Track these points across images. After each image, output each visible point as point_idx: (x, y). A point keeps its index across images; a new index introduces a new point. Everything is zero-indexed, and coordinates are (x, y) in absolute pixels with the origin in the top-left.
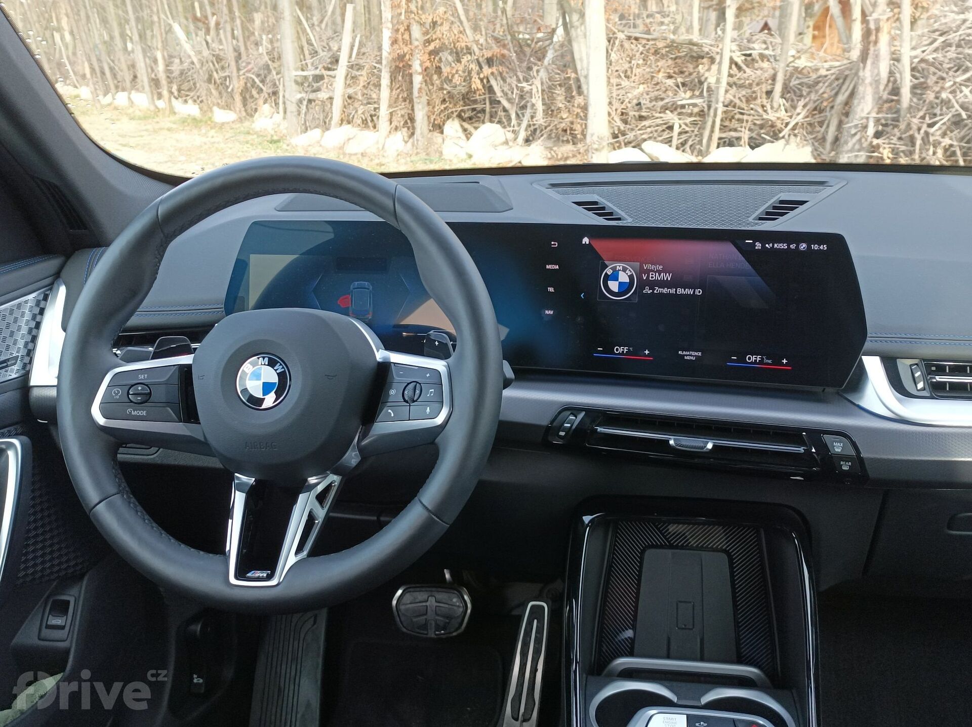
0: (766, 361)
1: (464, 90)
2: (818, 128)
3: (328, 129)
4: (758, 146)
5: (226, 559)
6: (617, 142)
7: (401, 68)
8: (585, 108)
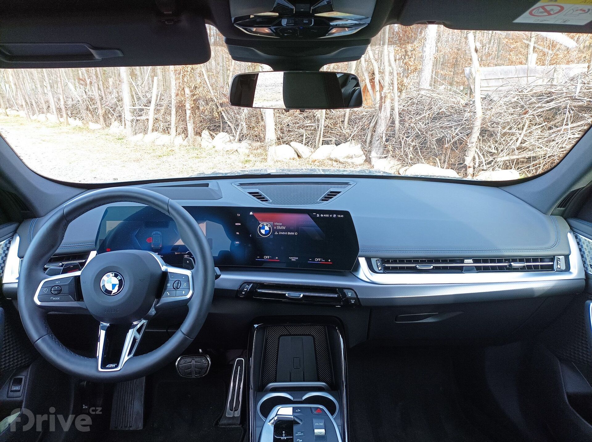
0: (322, 260)
1: (210, 117)
2: (363, 137)
3: (146, 133)
4: (339, 144)
5: (97, 360)
6: (279, 142)
7: (181, 107)
8: (265, 127)
